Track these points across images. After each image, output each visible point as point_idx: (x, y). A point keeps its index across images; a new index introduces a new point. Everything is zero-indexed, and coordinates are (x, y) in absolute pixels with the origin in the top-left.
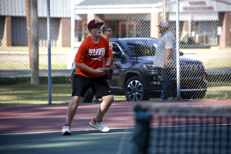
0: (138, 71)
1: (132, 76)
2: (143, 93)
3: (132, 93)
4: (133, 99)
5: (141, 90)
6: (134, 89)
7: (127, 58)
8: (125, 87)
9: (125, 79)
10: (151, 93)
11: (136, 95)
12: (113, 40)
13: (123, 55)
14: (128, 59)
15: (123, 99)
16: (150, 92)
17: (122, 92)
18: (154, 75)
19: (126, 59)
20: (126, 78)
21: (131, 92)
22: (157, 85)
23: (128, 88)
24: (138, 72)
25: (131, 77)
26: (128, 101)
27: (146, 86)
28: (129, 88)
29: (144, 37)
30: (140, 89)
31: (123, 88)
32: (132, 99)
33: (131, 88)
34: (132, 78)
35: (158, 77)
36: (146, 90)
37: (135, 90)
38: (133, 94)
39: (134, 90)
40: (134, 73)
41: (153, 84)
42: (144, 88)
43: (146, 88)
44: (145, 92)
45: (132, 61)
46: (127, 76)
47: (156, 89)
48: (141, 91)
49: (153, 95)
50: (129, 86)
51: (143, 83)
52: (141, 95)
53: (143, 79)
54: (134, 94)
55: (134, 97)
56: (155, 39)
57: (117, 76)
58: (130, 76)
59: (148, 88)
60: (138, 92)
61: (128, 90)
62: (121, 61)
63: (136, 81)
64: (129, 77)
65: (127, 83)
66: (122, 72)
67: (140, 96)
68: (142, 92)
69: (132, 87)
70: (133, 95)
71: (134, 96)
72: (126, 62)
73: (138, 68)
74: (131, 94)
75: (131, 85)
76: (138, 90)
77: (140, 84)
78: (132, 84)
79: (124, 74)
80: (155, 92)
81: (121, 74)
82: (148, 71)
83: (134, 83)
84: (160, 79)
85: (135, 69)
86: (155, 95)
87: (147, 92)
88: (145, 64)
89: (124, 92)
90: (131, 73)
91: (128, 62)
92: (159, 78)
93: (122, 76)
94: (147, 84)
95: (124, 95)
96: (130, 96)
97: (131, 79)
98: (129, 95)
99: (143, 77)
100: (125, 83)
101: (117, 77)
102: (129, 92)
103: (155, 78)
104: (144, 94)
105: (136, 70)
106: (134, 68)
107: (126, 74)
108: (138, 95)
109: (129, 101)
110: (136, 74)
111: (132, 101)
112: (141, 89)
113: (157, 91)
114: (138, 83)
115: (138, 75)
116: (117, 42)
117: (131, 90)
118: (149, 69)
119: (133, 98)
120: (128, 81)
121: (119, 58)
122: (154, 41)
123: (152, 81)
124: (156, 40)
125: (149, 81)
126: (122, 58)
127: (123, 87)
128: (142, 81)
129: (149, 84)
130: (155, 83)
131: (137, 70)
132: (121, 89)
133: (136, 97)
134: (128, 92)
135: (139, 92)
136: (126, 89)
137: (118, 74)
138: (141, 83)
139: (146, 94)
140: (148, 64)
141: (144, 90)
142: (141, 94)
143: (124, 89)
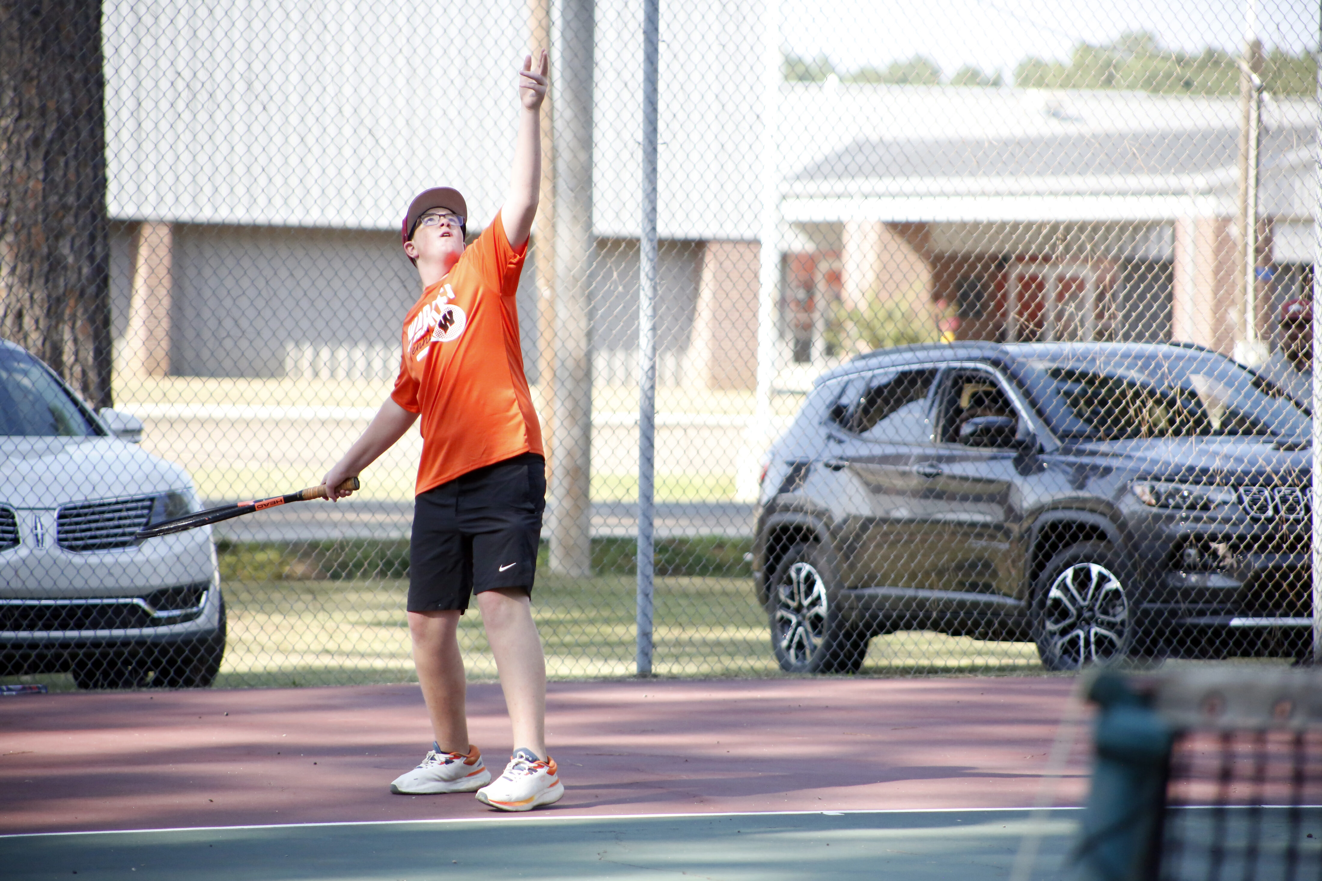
0: (1103, 514)
1: (1074, 538)
2: (1127, 631)
3: (1072, 627)
4: (1076, 661)
5: (1121, 614)
6: (1080, 610)
7: (1048, 448)
8: (1032, 595)
9: (1035, 556)
10: (1174, 633)
11: (1092, 639)
12: (976, 353)
13: (1028, 433)
14: (1051, 453)
15: (1021, 662)
16: (1167, 623)
17: (1017, 624)
18: (1192, 537)
19: (1042, 450)
20: (1040, 547)
21: (1068, 622)
22: (1207, 589)
23: (1049, 602)
24: (1103, 523)
25: (1067, 545)
26: (1048, 670)
27: (1144, 594)
28: (1057, 602)
29: (1139, 338)
30: (1114, 607)
31: (1023, 603)
32: (1070, 661)
33: (1066, 601)
34: (1074, 549)
35: (1214, 545)
36: (1146, 613)
37: (1087, 614)
38: (1078, 637)
39: (1079, 615)
40: (1081, 526)
41: (1186, 584)
42: (1137, 603)
43: (1145, 605)
44: (1139, 623)
45: (1071, 465)
46: (1046, 537)
47: (1201, 613)
48: (1118, 619)
49: (1182, 642)
50: (1055, 593)
51: (1129, 576)
52: (1119, 643)
53: (1130, 556)
54: (1082, 634)
55: (1082, 650)
56: (1201, 349)
57: (992, 537)
58: (1061, 537)
59: (1158, 605)
60: (1101, 624)
61: (1050, 614)
62: (1018, 462)
63: (1095, 569)
64: (1054, 547)
65: (1043, 575)
66: (1018, 519)
67: (1111, 642)
68: (1123, 623)
69: (1073, 599)
70: (1074, 642)
71: (1082, 643)
72: (1041, 469)
73: (1104, 497)
74: (1064, 632)
75: (1064, 587)
76: (1105, 612)
77: (1114, 584)
78: (1069, 581)
79: (1029, 529)
80: (1195, 626)
81: (1016, 529)
82: (1157, 518)
83: (1082, 579)
84: (1224, 557)
85: (1088, 506)
86: (1196, 642)
87: (1153, 623)
88: (1143, 478)
89: (1029, 624)
90: (1068, 525)
91: (1054, 465)
92: (1215, 554)
93: (1022, 537)
94: (1150, 585)
95: (1031, 640)
96: (1060, 642)
97: (1068, 554)
98: (1056, 637)
99: (1130, 545)
100: (1034, 576)
101: (995, 544)
102: (1056, 622)
103: (1193, 552)
104: (1134, 633)
105: (1092, 511)
106: (1085, 500)
107: (1043, 528)
108: (1100, 640)
109: (1055, 669)
110: (1094, 528)
111: (1069, 668)
112: (1119, 609)
113: (1203, 621)
114: (1103, 579)
115: (1102, 536)
116: (996, 363)
117: (1065, 614)
118: (1166, 506)
119: (1074, 654)
120: (1050, 566)
121: (1006, 443)
122: (1192, 359)
123: (1178, 566)
124: (1203, 354)
125: (1164, 565)
126: (1020, 443)
127: (1027, 595)
128: (1123, 565)
129: (1164, 585)
130: (1194, 578)
131: (1101, 508)
132: (1015, 607)
133: (1093, 647)
134: (1050, 626)
135: (1110, 626)
136: (1042, 604)
137: (998, 527)
138: (1117, 576)
139: (1147, 633)
140: (1157, 479)
141: (1132, 613)
142: (1120, 634)
143: (1030, 605)
